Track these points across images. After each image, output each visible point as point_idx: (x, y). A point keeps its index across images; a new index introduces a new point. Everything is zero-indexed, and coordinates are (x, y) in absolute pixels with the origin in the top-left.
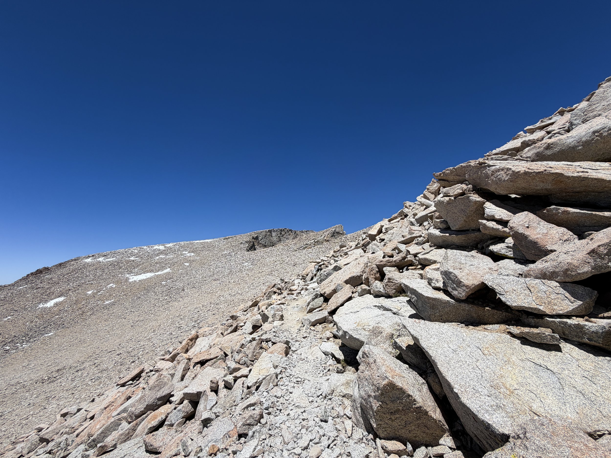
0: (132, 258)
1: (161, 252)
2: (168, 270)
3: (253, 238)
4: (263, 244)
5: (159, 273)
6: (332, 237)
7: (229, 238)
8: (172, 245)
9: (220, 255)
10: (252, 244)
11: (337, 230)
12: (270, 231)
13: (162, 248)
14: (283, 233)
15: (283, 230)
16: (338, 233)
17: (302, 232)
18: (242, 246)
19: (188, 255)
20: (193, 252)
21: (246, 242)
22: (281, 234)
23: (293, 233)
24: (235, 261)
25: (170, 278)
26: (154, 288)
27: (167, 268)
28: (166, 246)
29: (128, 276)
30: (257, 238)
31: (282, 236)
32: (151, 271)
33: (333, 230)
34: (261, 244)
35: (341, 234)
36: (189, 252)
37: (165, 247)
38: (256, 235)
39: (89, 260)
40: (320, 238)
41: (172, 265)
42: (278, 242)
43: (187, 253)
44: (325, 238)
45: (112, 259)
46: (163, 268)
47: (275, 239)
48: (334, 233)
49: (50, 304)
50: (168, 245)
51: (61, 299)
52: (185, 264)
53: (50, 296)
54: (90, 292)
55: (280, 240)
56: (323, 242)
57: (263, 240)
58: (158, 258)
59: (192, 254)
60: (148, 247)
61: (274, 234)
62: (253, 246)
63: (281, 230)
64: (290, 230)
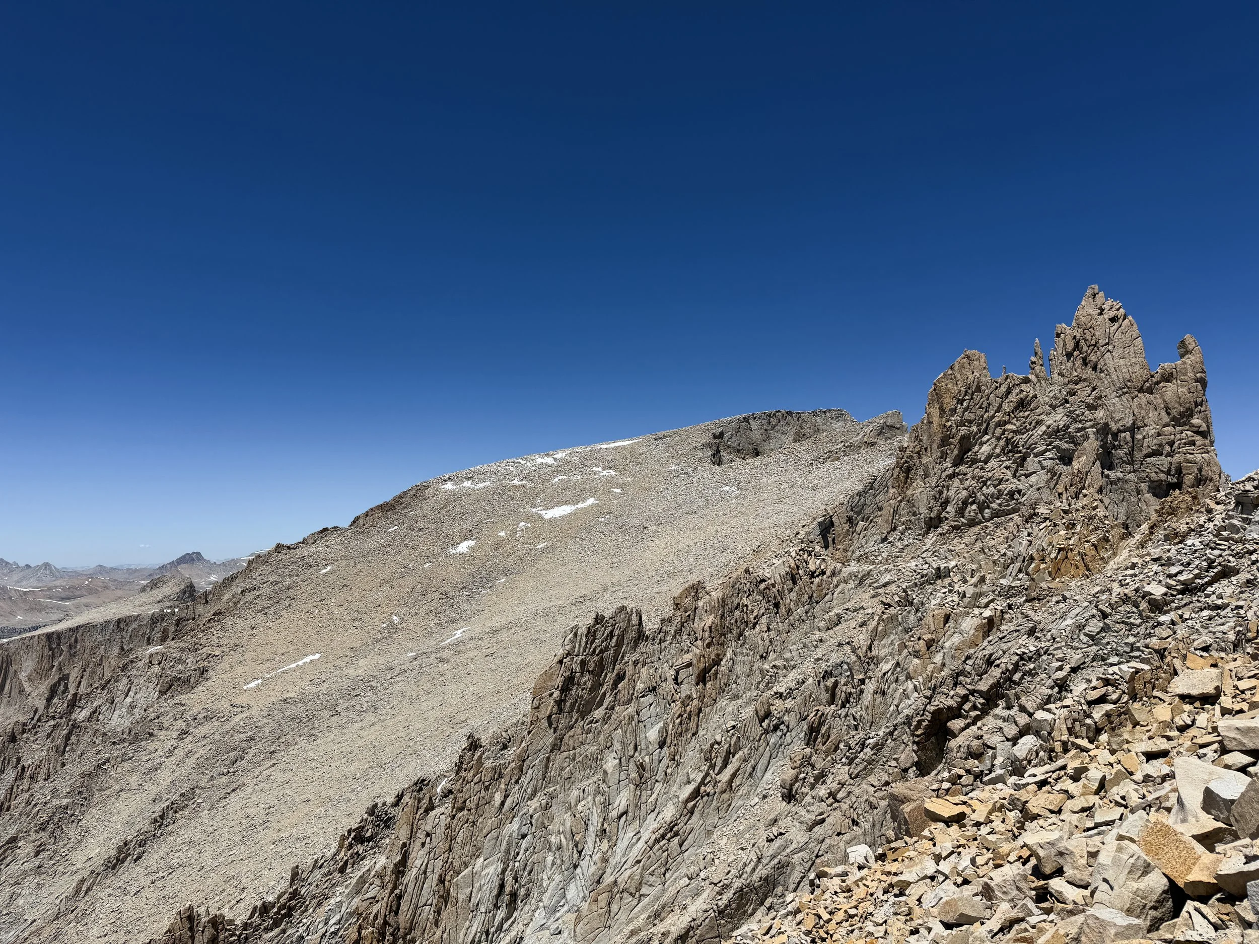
0: (515, 482)
1: (557, 470)
2: (591, 501)
3: (715, 437)
4: (734, 448)
5: (580, 505)
6: (879, 435)
7: (664, 437)
8: (564, 454)
9: (664, 472)
10: (715, 448)
11: (890, 422)
12: (746, 420)
13: (549, 460)
14: (774, 421)
15: (774, 414)
16: (891, 427)
17: (815, 414)
18: (699, 454)
19: (604, 473)
20: (611, 468)
21: (703, 445)
22: (769, 423)
23: (796, 419)
24: (703, 484)
25: (608, 513)
26: (594, 527)
27: (587, 498)
28: (555, 456)
29: (534, 510)
30: (721, 435)
31: (773, 427)
32: (566, 503)
33: (881, 421)
34: (729, 447)
35: (898, 429)
36: (604, 469)
37: (555, 459)
38: (720, 430)
39: (449, 486)
40: (855, 440)
41: (594, 493)
42: (764, 441)
43: (600, 469)
44: (865, 439)
45: (486, 484)
46: (580, 498)
47: (756, 435)
48: (883, 428)
49: (464, 547)
50: (559, 456)
51: (471, 543)
52: (615, 490)
53: (451, 540)
54: (502, 534)
55: (769, 438)
56: (860, 447)
57: (734, 439)
58: (556, 480)
59: (613, 473)
60: (527, 459)
61: (754, 425)
62: (718, 451)
63: (769, 416)
64: (787, 413)
